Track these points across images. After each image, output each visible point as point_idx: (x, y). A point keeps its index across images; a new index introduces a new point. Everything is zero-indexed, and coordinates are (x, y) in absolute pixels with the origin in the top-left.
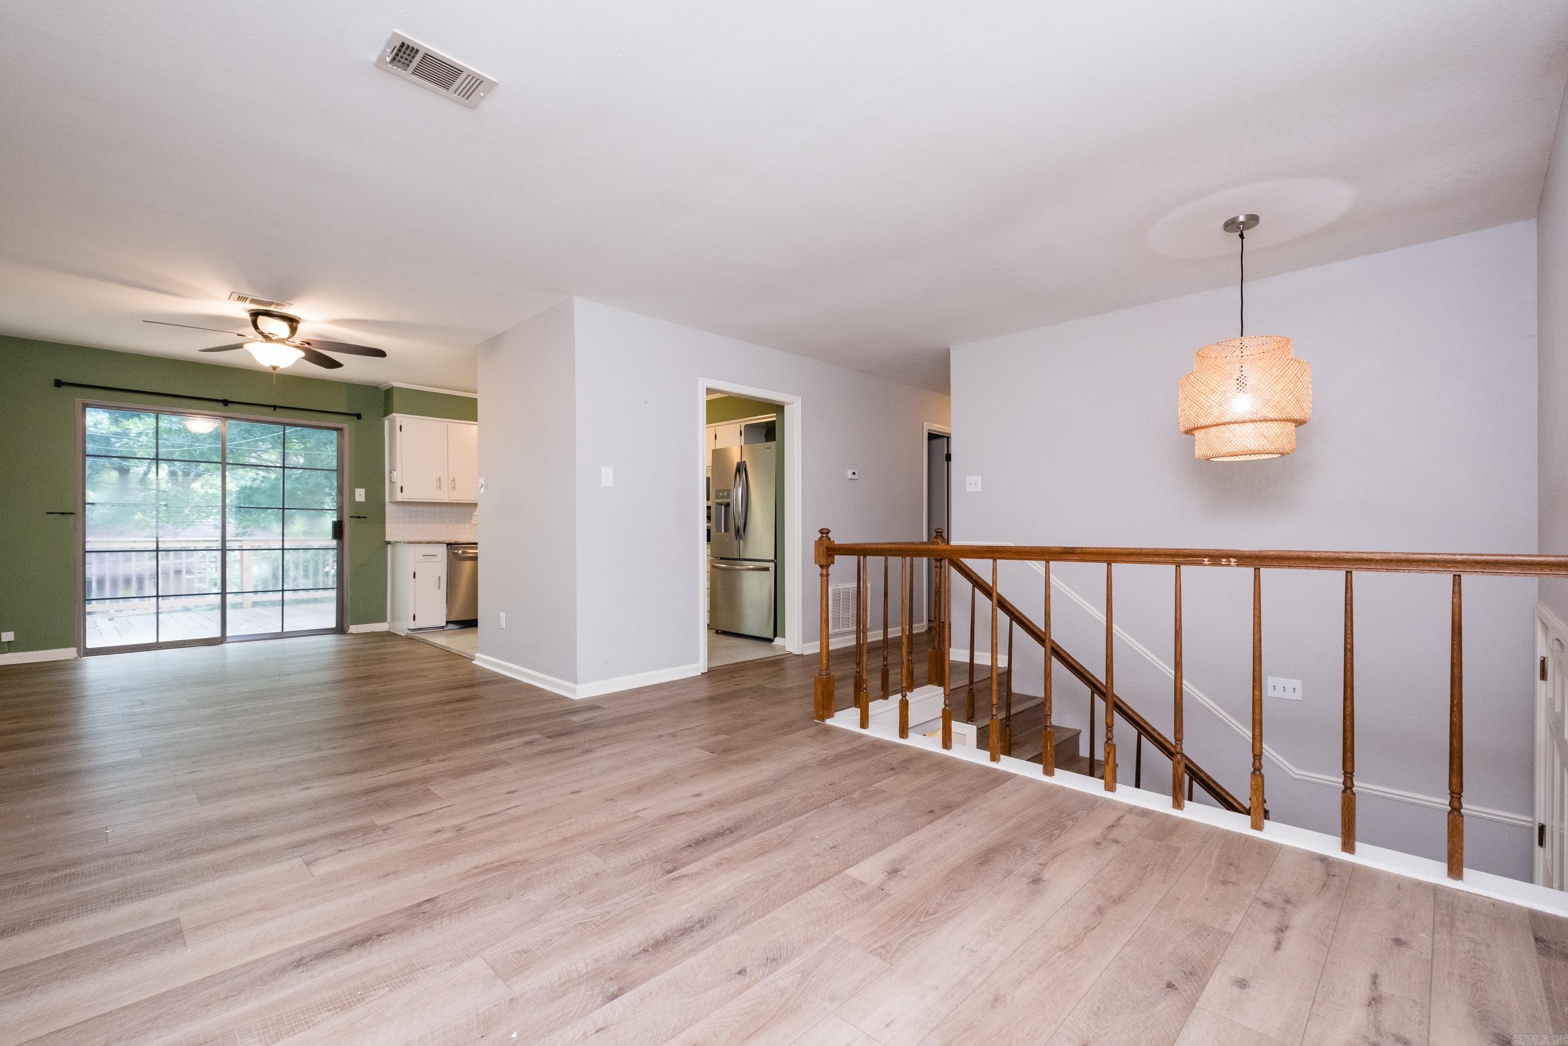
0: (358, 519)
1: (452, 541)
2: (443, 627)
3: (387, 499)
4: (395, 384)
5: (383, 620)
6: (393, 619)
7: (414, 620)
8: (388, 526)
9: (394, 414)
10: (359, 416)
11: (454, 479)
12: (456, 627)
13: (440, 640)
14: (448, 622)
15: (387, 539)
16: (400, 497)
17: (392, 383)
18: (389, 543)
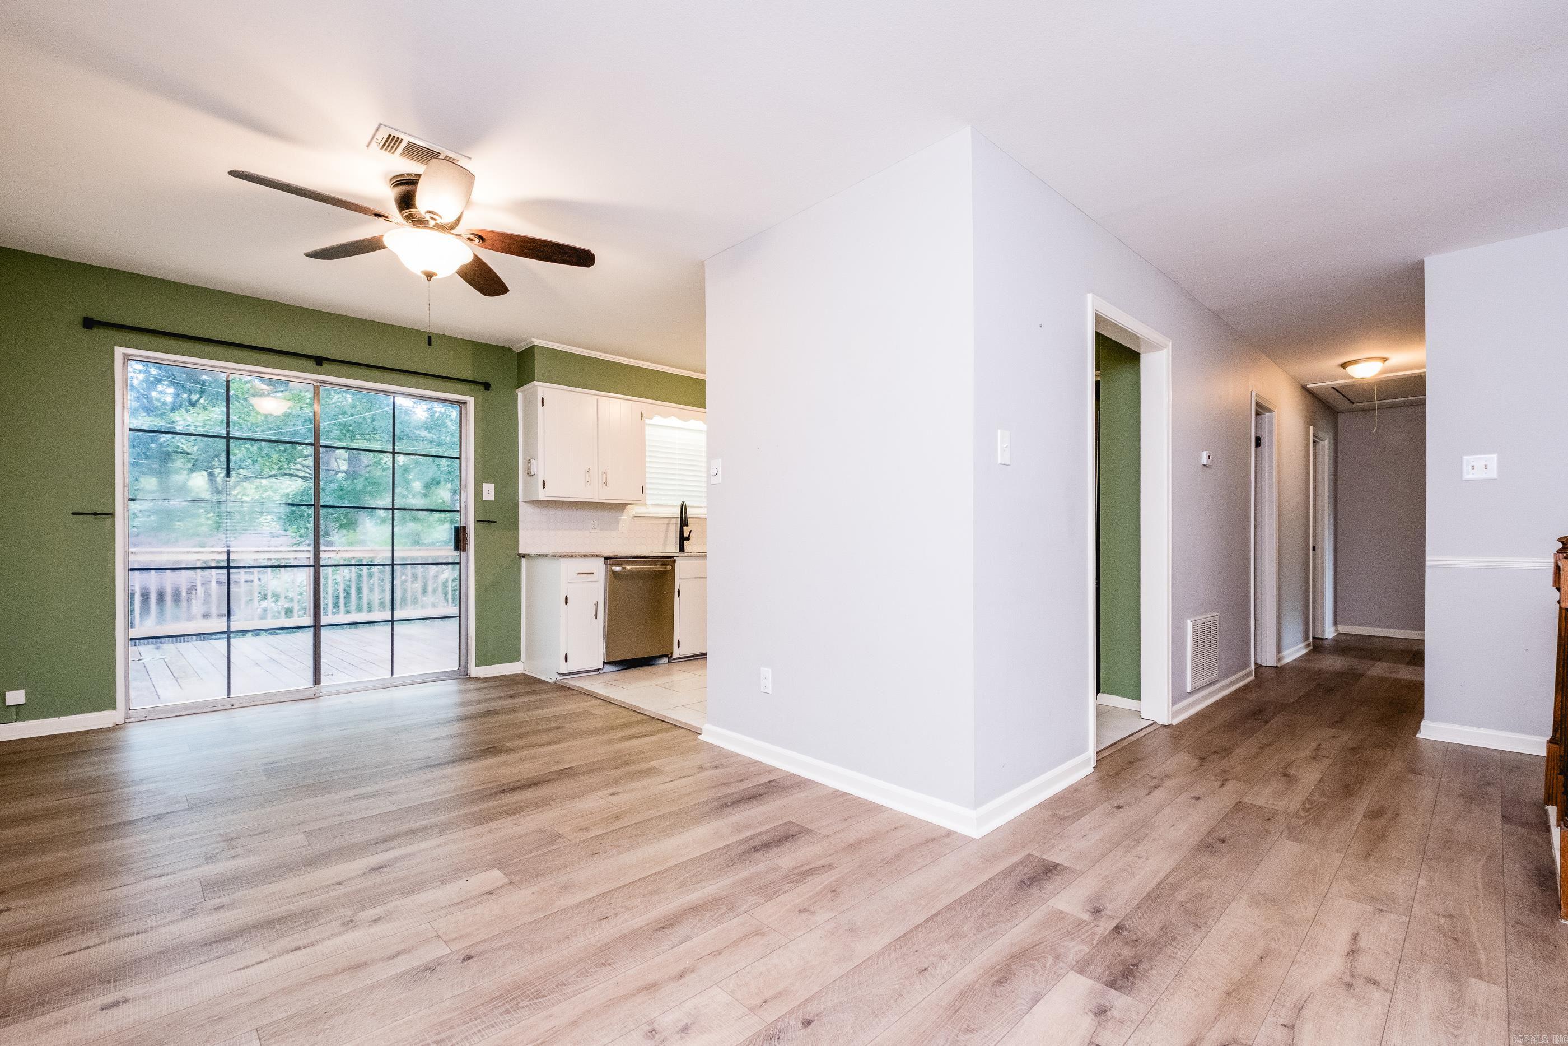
0: (486, 525)
1: (611, 555)
2: (598, 670)
3: (521, 499)
4: (537, 342)
5: (516, 658)
6: (530, 657)
7: (566, 661)
8: (521, 533)
9: (536, 382)
10: (487, 386)
11: (606, 470)
12: (614, 668)
13: (596, 686)
14: (605, 663)
15: (521, 551)
16: (542, 495)
17: (533, 339)
18: (524, 557)
